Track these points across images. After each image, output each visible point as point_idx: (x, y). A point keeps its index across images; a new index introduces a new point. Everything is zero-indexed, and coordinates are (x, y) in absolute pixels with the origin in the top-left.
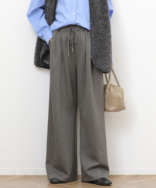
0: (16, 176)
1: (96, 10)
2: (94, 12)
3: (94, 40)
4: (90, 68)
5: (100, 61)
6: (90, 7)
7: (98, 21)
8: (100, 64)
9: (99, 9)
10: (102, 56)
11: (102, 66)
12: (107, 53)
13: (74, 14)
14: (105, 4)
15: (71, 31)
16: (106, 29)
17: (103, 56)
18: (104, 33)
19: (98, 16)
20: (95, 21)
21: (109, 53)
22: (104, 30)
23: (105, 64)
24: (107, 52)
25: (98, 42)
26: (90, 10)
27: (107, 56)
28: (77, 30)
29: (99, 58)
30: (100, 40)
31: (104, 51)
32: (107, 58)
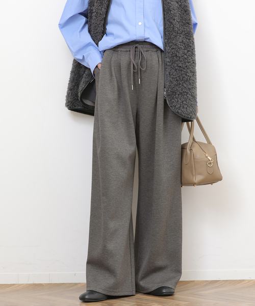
0: (19, 285)
1: (174, 19)
2: (171, 23)
3: (169, 67)
4: (163, 111)
5: (178, 101)
6: (164, 14)
7: (176, 36)
8: (179, 106)
9: (177, 18)
10: (181, 93)
11: (182, 109)
12: (189, 89)
13: (140, 24)
14: (186, 11)
15: (135, 51)
16: (188, 51)
17: (184, 92)
18: (186, 57)
19: (176, 29)
20: (172, 36)
21: (192, 88)
22: (186, 51)
23: (186, 106)
24: (190, 87)
25: (176, 70)
26: (164, 18)
27: (190, 93)
28: (145, 50)
29: (177, 96)
30: (180, 67)
31: (185, 86)
32: (190, 96)
